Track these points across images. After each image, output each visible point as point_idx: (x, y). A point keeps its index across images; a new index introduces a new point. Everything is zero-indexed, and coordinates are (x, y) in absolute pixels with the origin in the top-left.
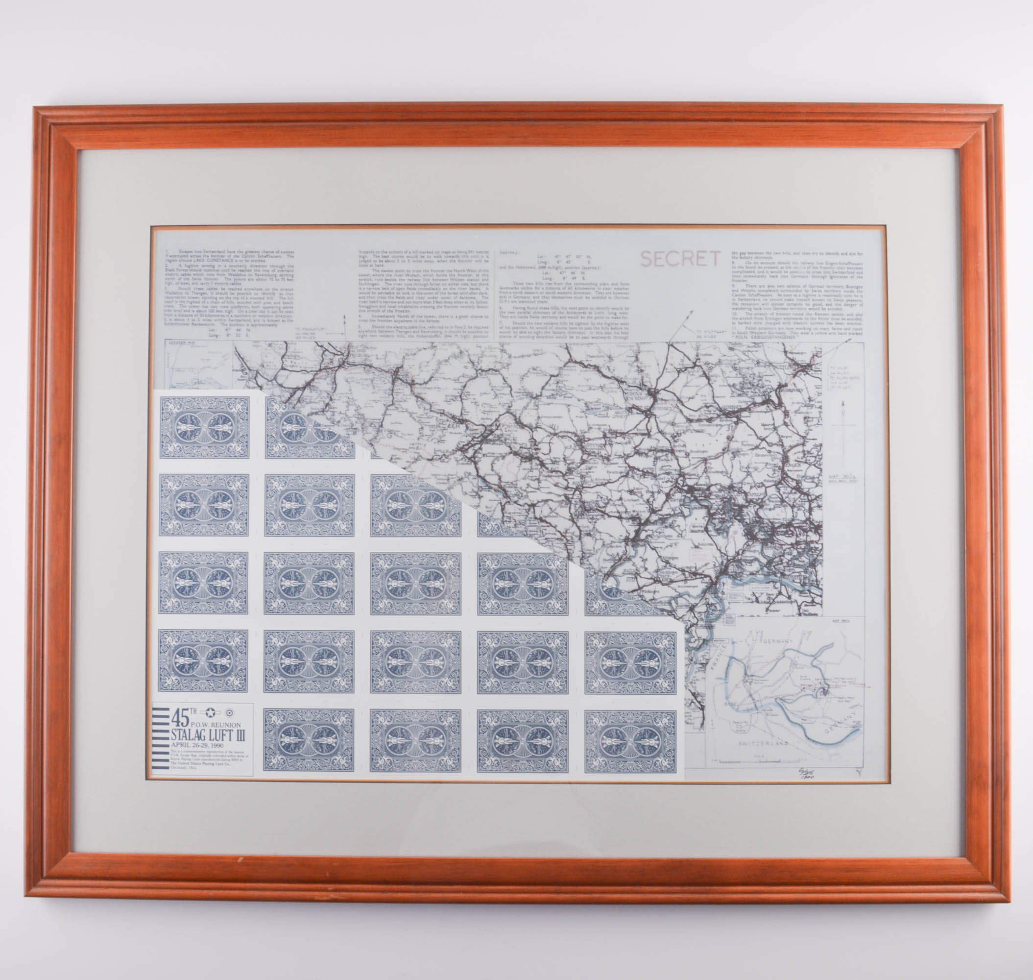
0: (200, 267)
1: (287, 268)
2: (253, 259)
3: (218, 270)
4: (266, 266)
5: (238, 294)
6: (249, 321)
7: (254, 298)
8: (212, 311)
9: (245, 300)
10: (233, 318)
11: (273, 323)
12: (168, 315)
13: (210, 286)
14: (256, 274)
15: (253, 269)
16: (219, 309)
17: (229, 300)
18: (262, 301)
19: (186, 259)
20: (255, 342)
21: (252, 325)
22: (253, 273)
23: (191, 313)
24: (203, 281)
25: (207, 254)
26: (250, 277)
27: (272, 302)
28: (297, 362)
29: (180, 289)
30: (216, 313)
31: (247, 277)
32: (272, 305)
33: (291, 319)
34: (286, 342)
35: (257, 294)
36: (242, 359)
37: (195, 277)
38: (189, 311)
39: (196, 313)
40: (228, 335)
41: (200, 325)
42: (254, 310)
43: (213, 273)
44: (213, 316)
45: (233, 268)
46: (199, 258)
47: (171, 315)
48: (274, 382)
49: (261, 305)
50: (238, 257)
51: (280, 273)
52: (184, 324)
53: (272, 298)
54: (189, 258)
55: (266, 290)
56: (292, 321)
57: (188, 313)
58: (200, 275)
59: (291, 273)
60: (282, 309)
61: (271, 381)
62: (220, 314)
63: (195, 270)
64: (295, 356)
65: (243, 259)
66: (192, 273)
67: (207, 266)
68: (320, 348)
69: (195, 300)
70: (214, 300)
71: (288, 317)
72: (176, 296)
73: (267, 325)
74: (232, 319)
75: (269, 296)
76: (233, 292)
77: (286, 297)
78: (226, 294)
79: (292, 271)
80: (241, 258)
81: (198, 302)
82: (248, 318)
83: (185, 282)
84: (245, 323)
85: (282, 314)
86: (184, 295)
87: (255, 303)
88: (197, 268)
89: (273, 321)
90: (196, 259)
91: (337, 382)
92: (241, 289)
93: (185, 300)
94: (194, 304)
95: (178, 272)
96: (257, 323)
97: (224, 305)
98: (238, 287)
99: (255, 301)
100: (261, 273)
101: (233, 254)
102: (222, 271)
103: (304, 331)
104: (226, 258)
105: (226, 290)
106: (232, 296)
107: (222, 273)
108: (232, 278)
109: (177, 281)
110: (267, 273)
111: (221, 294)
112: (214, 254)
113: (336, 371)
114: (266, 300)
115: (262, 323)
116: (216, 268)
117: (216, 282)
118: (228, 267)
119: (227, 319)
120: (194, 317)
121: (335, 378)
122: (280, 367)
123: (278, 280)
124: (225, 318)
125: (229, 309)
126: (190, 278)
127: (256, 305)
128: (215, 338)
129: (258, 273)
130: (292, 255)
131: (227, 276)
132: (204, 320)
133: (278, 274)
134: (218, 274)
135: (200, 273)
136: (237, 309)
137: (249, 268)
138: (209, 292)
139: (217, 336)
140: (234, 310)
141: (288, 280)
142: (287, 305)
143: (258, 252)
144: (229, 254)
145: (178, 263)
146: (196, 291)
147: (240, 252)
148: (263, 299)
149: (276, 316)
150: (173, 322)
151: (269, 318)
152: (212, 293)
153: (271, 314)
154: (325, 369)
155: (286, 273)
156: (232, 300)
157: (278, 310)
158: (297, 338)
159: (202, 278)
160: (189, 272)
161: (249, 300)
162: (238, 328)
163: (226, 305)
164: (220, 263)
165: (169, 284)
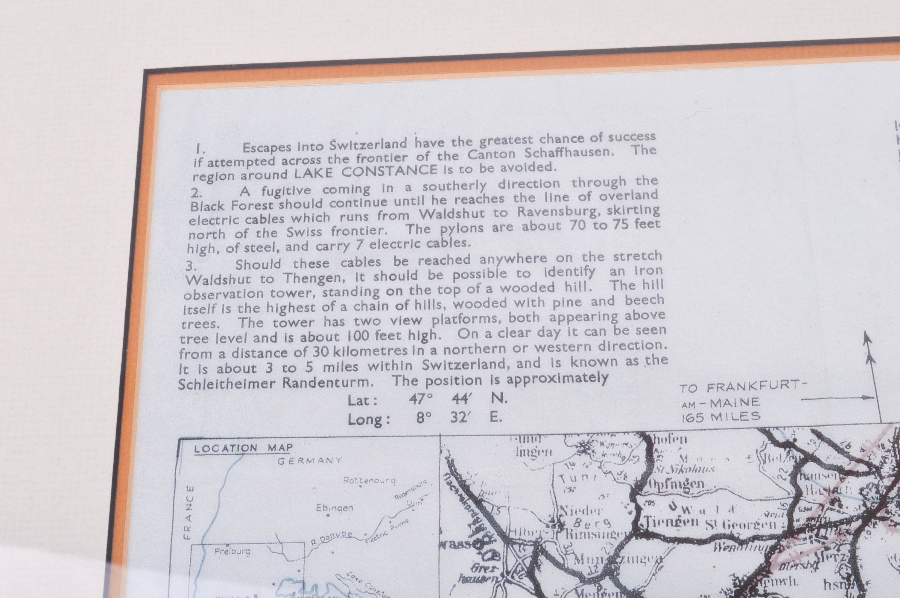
0: (317, 195)
1: (631, 186)
2: (509, 162)
3: (384, 202)
4: (556, 184)
5: (456, 276)
6: (502, 365)
7: (517, 289)
8: (362, 336)
9: (482, 296)
10: (439, 358)
11: (593, 371)
12: (195, 355)
13: (351, 254)
14: (521, 211)
15: (509, 194)
16: (387, 328)
17: (422, 298)
18: (548, 297)
19: (267, 169)
20: (523, 438)
21: (510, 380)
22: (511, 206)
23: (281, 345)
24: (327, 238)
25: (342, 153)
26: (500, 221)
27: (586, 297)
28: (696, 505)
29: (241, 265)
30: (373, 343)
31: (488, 222)
32: (586, 308)
33: (659, 353)
34: (645, 437)
35: (527, 274)
36: (479, 502)
37: (298, 226)
38: (274, 339)
39: (298, 345)
40: (421, 418)
41: (313, 384)
42: (517, 326)
43: (363, 211)
44: (364, 351)
45: (439, 194)
46: (312, 168)
47: (207, 354)
48: (607, 583)
49: (545, 312)
50: (455, 157)
51: (609, 203)
52: (253, 384)
53: (582, 287)
54: (279, 168)
55: (560, 259)
56: (664, 360)
57: (273, 347)
58: (316, 219)
59: (651, 203)
60: (622, 323)
61: (596, 580)
62: (387, 344)
63: (298, 205)
64: (686, 486)
65: (475, 164)
66: (288, 213)
67: (344, 189)
68: (781, 451)
69: (296, 301)
70: (369, 300)
71: (649, 346)
72: (227, 288)
73: (566, 378)
74: (434, 360)
75: (572, 280)
76: (436, 269)
77: (638, 280)
78: (415, 276)
79: (655, 195)
80: (464, 161)
81: (310, 308)
82: (497, 357)
83: (264, 241)
84: (485, 375)
85: (621, 339)
86: (256, 285)
87: (519, 304)
88: (303, 198)
89: (592, 363)
90: (302, 169)
91: (864, 576)
92: (467, 261)
93: (261, 303)
94: (291, 316)
95: (237, 213)
96: (531, 372)
97: (404, 314)
98: (454, 252)
99: (521, 296)
100: (540, 204)
101: (435, 151)
102: (397, 203)
103: (715, 395)
104: (411, 161)
105: (412, 267)
106: (434, 284)
107: (398, 210)
108: (435, 224)
109: (233, 242)
110: (561, 205)
111: (392, 277)
112: (366, 153)
113: (857, 533)
114: (560, 294)
115: (553, 371)
116: (376, 194)
117: (374, 238)
118: (417, 192)
119: (416, 361)
120: (291, 360)
121: (853, 559)
122: (629, 528)
123: (604, 226)
124: (410, 358)
125: (425, 327)
126: (281, 229)
127: (524, 311)
128: (369, 429)
129: (528, 206)
130: (648, 144)
131: (415, 218)
132: (328, 367)
133: (602, 207)
134: (381, 215)
135: (317, 212)
136: (454, 328)
137: (492, 190)
138: (349, 274)
139: (378, 424)
140: (439, 329)
141: (640, 224)
142: (641, 309)
143: (526, 140)
144: (423, 151)
145: (238, 184)
146: (301, 273)
147: (459, 142)
148: (552, 288)
149: (603, 347)
150: (213, 376)
151: (578, 355)
152: (361, 277)
153: (582, 339)
154: (808, 527)
155: (630, 203)
156: (434, 295)
157: (608, 325)
158: (689, 419)
159: (326, 228)
160: (276, 212)
161: (497, 295)
162: (461, 390)
163: (411, 313)
164: (387, 180)
165: (203, 253)
